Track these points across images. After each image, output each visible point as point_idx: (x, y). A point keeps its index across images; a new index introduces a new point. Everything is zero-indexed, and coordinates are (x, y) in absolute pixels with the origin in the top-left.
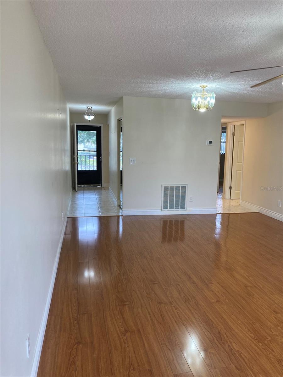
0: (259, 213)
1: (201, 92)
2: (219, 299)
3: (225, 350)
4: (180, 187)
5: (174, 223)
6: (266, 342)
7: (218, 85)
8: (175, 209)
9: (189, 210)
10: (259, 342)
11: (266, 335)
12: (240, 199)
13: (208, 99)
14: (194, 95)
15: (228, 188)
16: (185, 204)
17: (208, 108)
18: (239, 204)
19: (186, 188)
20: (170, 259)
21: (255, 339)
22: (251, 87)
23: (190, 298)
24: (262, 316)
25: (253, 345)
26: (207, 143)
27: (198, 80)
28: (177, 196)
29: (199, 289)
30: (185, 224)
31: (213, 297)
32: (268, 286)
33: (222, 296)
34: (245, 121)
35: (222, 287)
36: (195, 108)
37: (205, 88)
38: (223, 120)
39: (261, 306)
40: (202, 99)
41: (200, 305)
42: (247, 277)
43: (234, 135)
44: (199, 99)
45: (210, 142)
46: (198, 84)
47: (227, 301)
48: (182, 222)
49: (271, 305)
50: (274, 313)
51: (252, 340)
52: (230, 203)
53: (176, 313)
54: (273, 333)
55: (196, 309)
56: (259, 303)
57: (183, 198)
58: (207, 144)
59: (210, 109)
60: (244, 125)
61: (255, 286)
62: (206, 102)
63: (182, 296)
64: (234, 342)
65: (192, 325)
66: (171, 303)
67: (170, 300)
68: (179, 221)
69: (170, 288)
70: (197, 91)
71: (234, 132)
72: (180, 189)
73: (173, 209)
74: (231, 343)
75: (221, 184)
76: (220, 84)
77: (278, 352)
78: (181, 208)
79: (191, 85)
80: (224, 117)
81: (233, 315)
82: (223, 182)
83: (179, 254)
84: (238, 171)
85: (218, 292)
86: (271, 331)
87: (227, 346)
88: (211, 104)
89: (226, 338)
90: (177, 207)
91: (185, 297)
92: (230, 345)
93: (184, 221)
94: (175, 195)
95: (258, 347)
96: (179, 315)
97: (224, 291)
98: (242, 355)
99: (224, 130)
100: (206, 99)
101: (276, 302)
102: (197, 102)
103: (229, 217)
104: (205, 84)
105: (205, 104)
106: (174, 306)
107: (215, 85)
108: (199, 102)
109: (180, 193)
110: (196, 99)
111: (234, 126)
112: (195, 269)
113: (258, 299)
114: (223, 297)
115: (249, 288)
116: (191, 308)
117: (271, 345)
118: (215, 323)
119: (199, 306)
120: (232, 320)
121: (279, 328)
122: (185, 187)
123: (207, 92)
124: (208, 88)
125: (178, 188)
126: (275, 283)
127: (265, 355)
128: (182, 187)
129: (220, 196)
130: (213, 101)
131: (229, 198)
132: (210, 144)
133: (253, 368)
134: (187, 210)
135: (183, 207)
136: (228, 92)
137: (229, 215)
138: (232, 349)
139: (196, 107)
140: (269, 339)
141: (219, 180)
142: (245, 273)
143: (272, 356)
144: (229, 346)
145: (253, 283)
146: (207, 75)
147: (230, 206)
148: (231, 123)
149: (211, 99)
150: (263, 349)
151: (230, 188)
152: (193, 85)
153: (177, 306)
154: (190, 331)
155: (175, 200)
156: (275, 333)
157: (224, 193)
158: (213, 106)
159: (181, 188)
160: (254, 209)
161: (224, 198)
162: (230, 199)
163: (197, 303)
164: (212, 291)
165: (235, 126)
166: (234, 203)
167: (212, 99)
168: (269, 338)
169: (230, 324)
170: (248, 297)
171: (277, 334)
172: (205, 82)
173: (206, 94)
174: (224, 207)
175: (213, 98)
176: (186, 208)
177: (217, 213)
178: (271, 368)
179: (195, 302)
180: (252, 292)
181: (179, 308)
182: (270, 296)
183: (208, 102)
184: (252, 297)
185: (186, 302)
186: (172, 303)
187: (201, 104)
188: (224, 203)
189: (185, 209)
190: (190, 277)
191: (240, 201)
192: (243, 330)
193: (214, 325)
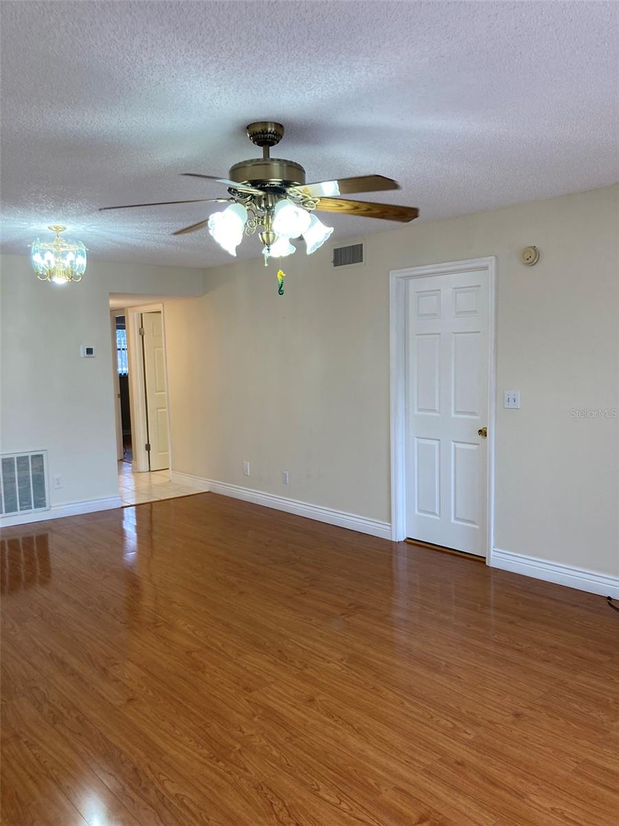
0: (209, 492)
1: (52, 239)
2: (131, 695)
3: (149, 804)
4: (27, 457)
5: (21, 546)
6: (232, 756)
7: (89, 226)
8: (21, 510)
9: (55, 508)
10: (218, 761)
11: (231, 741)
12: (170, 469)
13: (71, 256)
14: (36, 246)
15: (143, 447)
16: (44, 496)
17: (73, 276)
18: (168, 480)
19: (42, 460)
20: (12, 633)
21: (211, 758)
22: (175, 234)
23: (65, 712)
24: (224, 705)
25: (207, 771)
26: (83, 352)
27: (43, 215)
28: (24, 481)
29: (86, 684)
30: (50, 543)
31: (118, 694)
32: (233, 641)
33: (139, 685)
34: (161, 305)
35: (139, 666)
36: (42, 276)
37: (61, 233)
38: (114, 303)
39: (221, 685)
40: (56, 255)
41: (88, 720)
42: (191, 633)
43: (142, 333)
44: (49, 256)
45: (89, 351)
46: (42, 222)
47: (151, 693)
48: (43, 540)
49: (239, 678)
50: (245, 691)
51: (206, 761)
52: (150, 479)
53: (31, 757)
54: (245, 734)
55: (79, 734)
56: (216, 679)
57: (39, 481)
58: (82, 356)
59: (77, 277)
60: (160, 312)
61: (207, 647)
62: (67, 263)
63: (46, 711)
64: (169, 779)
65: (72, 772)
66: (17, 737)
67: (16, 729)
68: (35, 538)
69: (15, 702)
70: (43, 237)
71: (142, 327)
72: (28, 462)
73: (16, 510)
74: (162, 783)
75: (127, 440)
76: (93, 225)
77: (256, 769)
78: (35, 508)
79: (26, 223)
80: (114, 295)
81: (163, 721)
82: (130, 436)
83: (36, 615)
84: (160, 410)
85: (131, 680)
86: (241, 731)
87: (152, 792)
88: (77, 267)
89: (151, 776)
90: (26, 505)
91: (52, 712)
92: (160, 788)
93: (47, 535)
94: (18, 478)
95: (217, 773)
96: (38, 760)
97: (144, 674)
98: (184, 800)
99: (120, 322)
100: (64, 255)
101: (248, 668)
102: (46, 263)
103: (151, 512)
104: (60, 224)
105: (64, 267)
106: (26, 742)
107: (83, 226)
108: (49, 262)
109: (31, 471)
110: (42, 256)
111: (141, 314)
112: (75, 641)
113: (213, 673)
114: (143, 687)
115: (195, 655)
116: (68, 734)
117: (242, 758)
118: (127, 751)
119: (87, 723)
120: (163, 732)
121: (256, 719)
122: (41, 456)
123: (67, 242)
124: (69, 233)
125: (22, 460)
126: (246, 632)
127: (231, 785)
128: (33, 457)
129: (127, 468)
130: (82, 262)
131: (148, 470)
132: (90, 356)
133: (209, 820)
134: (52, 509)
135: (40, 503)
136: (115, 242)
137: (152, 508)
138: (164, 796)
139: (45, 274)
140: (237, 749)
141: (123, 433)
142: (186, 625)
143: (244, 782)
144: (157, 791)
145: (202, 641)
146: (61, 205)
147: (150, 487)
148: (135, 310)
149: (76, 257)
150: (227, 772)
151: (148, 447)
152: (32, 224)
153: (34, 739)
154: (68, 787)
155: (19, 490)
156: (248, 732)
157: (136, 460)
158: (83, 272)
159: (32, 460)
160: (200, 485)
161: (136, 472)
162: (150, 471)
163: (81, 718)
164: (117, 681)
165: (143, 315)
166: (157, 479)
167: (79, 256)
168: (238, 746)
169: (159, 741)
170: (194, 673)
171: (253, 732)
172: (59, 220)
173: (64, 245)
174: (138, 491)
175: (83, 255)
176: (47, 505)
177: (124, 505)
178: (244, 806)
179: (77, 718)
180: (201, 662)
181: (38, 742)
182: (236, 659)
183: (71, 262)
184: (202, 672)
185: (55, 723)
186: (21, 735)
187: (55, 268)
188: (136, 483)
189: (47, 508)
190: (63, 663)
191: (169, 473)
192: (187, 747)
193: (122, 756)
